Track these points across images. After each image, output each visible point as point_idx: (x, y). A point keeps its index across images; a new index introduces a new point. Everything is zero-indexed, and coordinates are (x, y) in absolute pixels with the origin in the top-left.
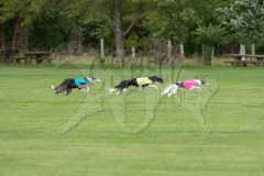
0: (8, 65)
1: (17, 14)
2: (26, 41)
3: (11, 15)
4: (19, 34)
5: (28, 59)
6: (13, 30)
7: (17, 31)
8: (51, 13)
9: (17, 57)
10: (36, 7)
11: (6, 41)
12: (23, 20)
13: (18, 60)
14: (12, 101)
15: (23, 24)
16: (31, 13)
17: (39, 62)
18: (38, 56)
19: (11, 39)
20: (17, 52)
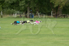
0: (57, 18)
1: (59, 5)
2: (61, 12)
3: (57, 5)
4: (59, 10)
5: (62, 16)
6: (58, 9)
7: (59, 9)
8: (68, 5)
9: (59, 16)
10: (64, 3)
11: (56, 12)
12: (60, 7)
13: (59, 17)
14: (58, 27)
15: (60, 8)
16: (62, 5)
17: (64, 17)
18: (64, 16)
19: (57, 12)
20: (59, 15)
